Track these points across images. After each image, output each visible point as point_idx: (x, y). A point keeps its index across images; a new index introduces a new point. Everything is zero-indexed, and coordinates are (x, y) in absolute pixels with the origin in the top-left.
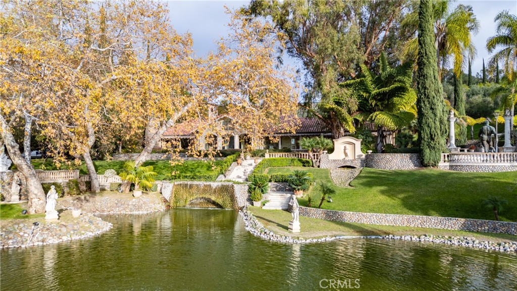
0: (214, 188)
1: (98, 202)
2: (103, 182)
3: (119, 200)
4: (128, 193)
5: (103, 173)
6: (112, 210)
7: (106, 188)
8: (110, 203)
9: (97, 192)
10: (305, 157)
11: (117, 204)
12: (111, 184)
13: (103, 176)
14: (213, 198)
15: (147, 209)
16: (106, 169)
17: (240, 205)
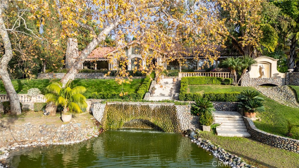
0: (153, 109)
1: (17, 129)
2: (26, 101)
3: (45, 126)
4: (55, 116)
5: (26, 92)
6: (35, 140)
7: (30, 108)
8: (33, 130)
9: (18, 114)
10: (223, 76)
11: (41, 131)
12: (35, 104)
13: (26, 95)
14: (152, 120)
15: (80, 137)
16: (30, 87)
17: (183, 129)
